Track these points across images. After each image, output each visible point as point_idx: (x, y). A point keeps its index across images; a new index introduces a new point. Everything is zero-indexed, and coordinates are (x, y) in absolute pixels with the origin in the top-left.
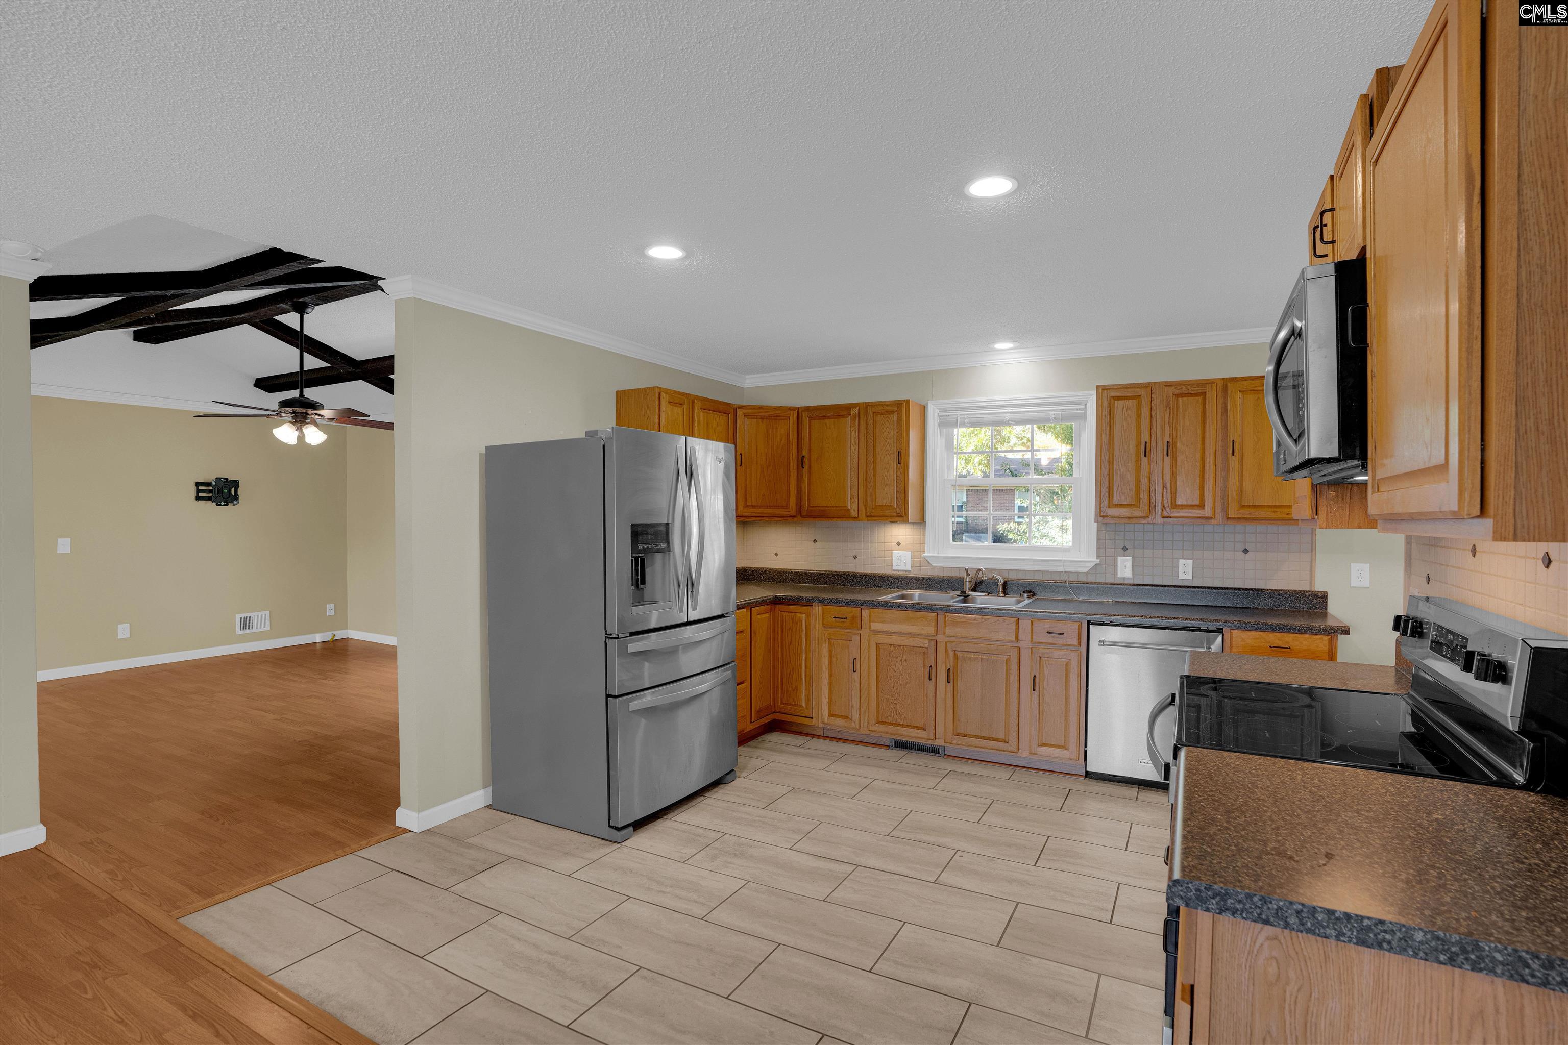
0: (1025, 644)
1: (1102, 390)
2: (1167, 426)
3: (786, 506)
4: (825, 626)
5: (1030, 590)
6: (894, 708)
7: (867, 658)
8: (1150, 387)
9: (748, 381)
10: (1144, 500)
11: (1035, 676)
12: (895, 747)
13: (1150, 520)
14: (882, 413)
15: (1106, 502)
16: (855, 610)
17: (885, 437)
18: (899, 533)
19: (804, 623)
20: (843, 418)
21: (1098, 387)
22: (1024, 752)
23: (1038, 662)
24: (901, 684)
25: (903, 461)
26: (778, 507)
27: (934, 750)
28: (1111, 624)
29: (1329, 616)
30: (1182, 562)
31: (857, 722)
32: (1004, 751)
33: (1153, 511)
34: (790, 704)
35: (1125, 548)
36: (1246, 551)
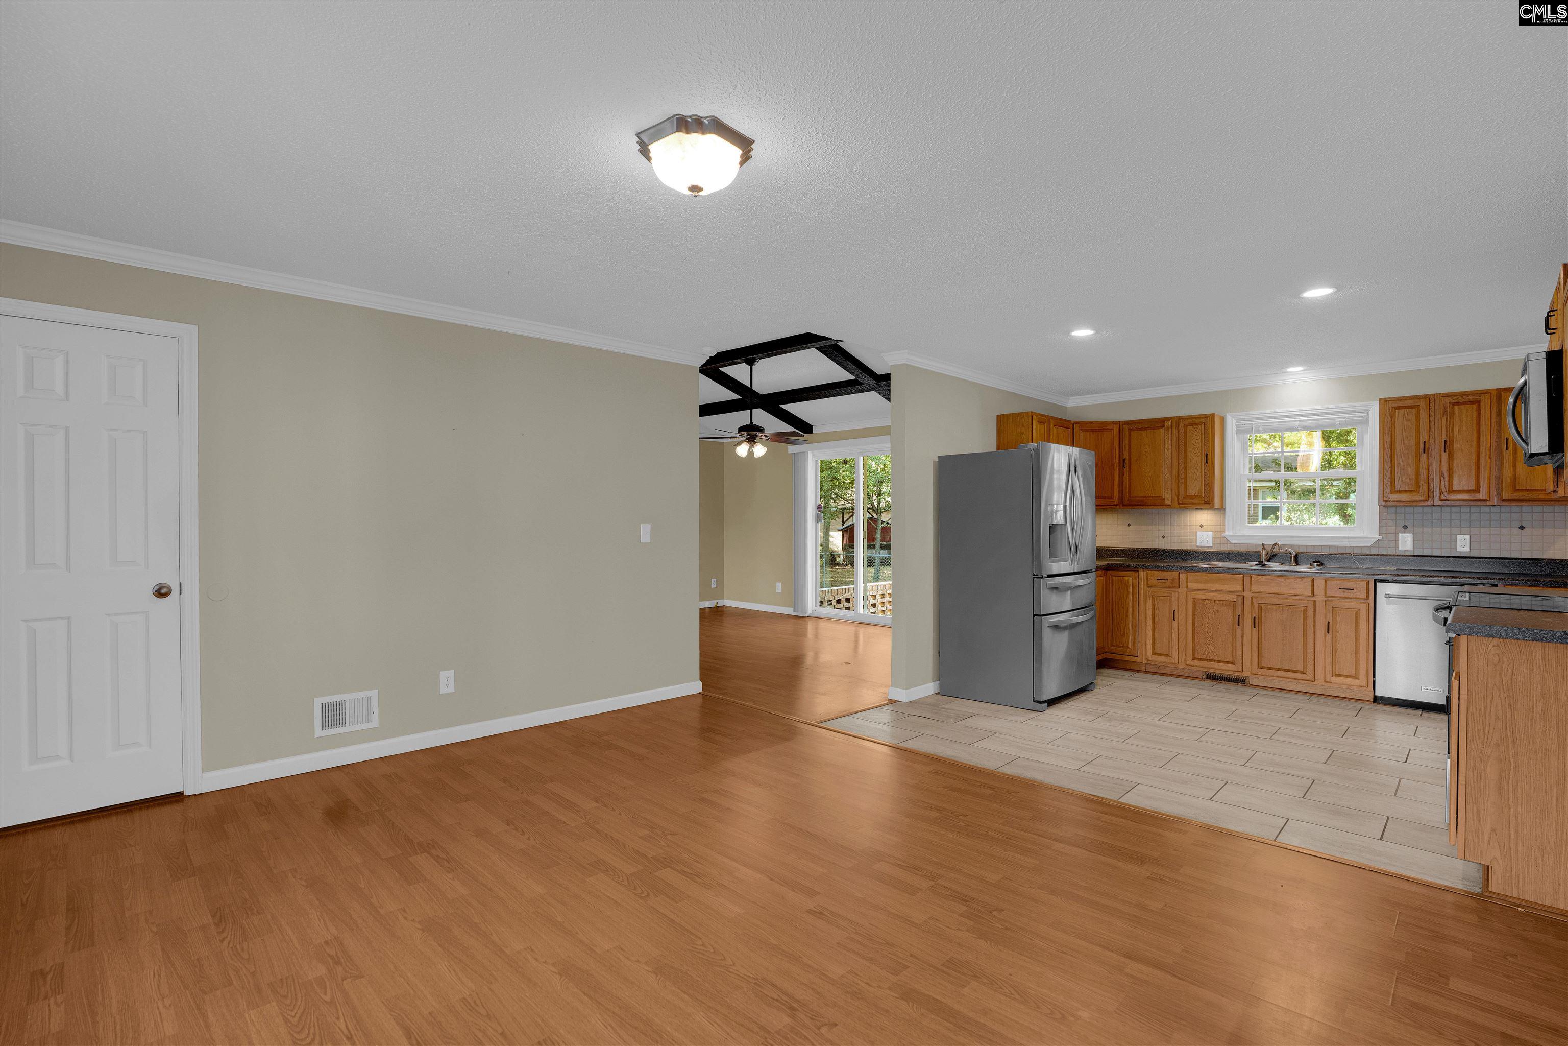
0: (1320, 597)
1: (1384, 402)
2: (1444, 429)
3: (1111, 497)
4: (1149, 586)
5: (1319, 560)
6: (1208, 647)
7: (1184, 609)
8: (1428, 399)
9: (1070, 401)
10: (1424, 488)
11: (1329, 623)
12: (1207, 678)
13: (1429, 503)
14: (1191, 425)
15: (1389, 489)
16: (1175, 574)
17: (1194, 443)
18: (1203, 517)
19: (1131, 584)
20: (1159, 429)
21: (1380, 400)
22: (1319, 680)
23: (1331, 611)
24: (1213, 629)
25: (1209, 461)
26: (1105, 498)
27: (1240, 681)
28: (1395, 581)
30: (1459, 537)
31: (1176, 660)
32: (1302, 680)
33: (1432, 496)
34: (1119, 646)
35: (1406, 527)
36: (1522, 528)
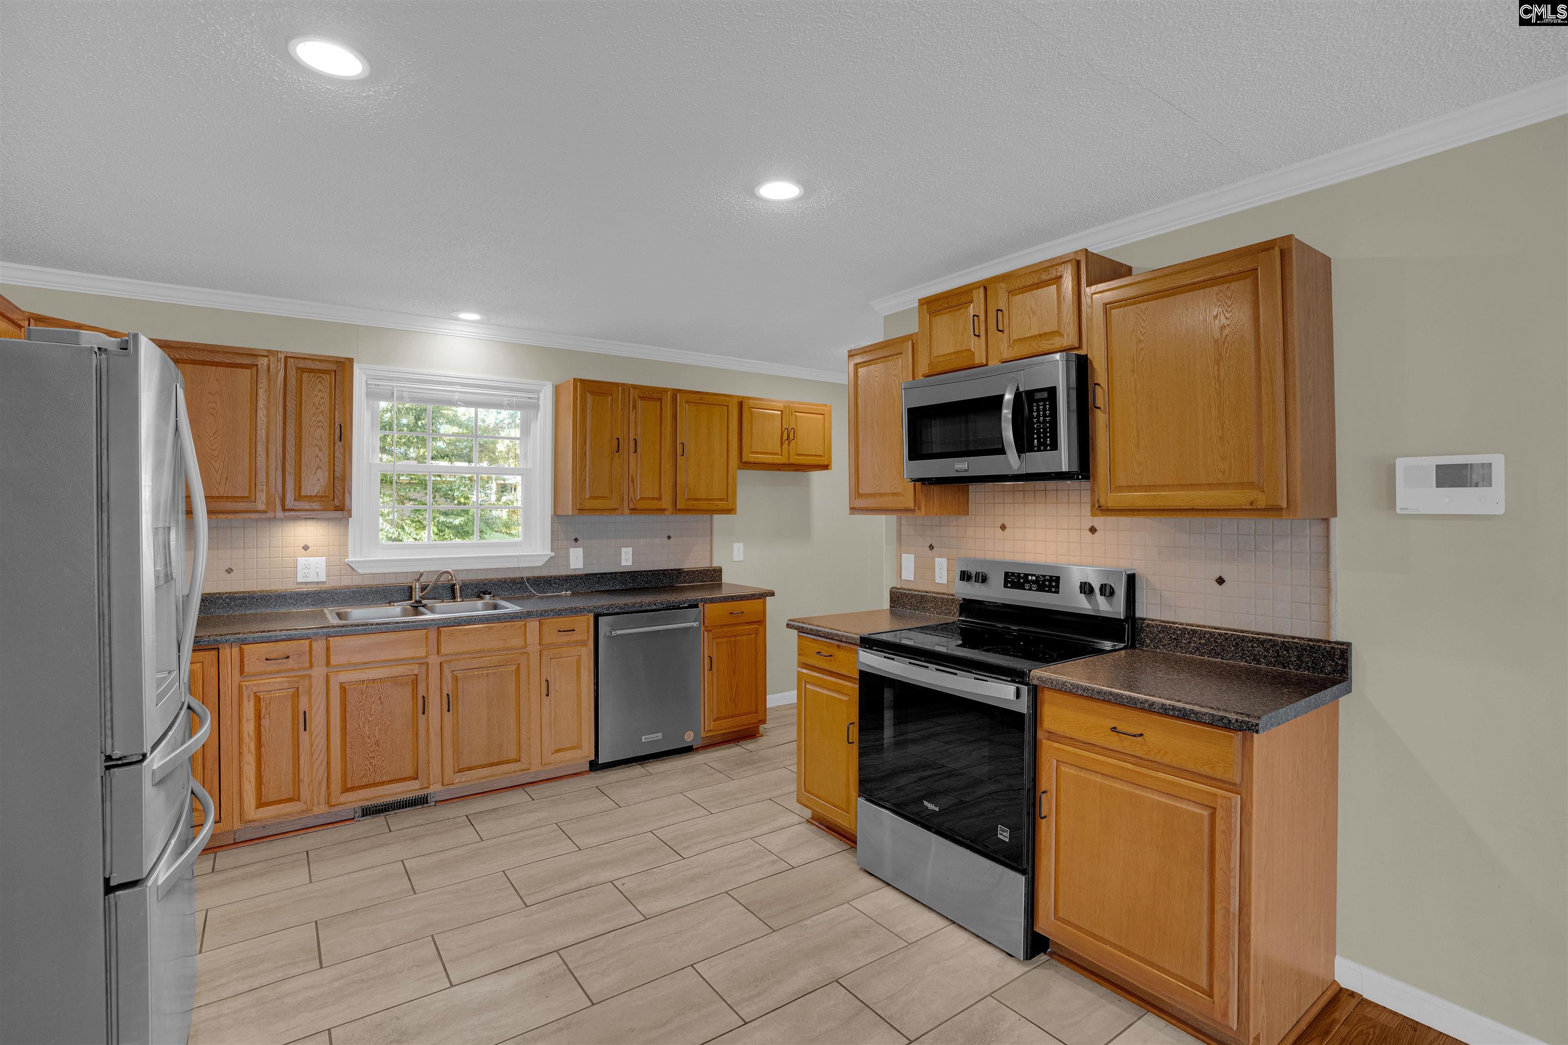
0: (533, 647)
1: (580, 384)
4: (244, 675)
5: (486, 590)
6: (371, 763)
8: (620, 388)
10: (616, 494)
11: (547, 681)
12: (362, 816)
13: (619, 512)
14: (311, 371)
15: (584, 494)
16: (303, 644)
17: (317, 403)
18: (309, 533)
20: (243, 368)
22: (536, 765)
23: (549, 664)
25: (344, 437)
27: (419, 801)
29: (723, 586)
30: (624, 550)
31: (308, 801)
33: (622, 504)
35: (576, 540)
36: (669, 537)
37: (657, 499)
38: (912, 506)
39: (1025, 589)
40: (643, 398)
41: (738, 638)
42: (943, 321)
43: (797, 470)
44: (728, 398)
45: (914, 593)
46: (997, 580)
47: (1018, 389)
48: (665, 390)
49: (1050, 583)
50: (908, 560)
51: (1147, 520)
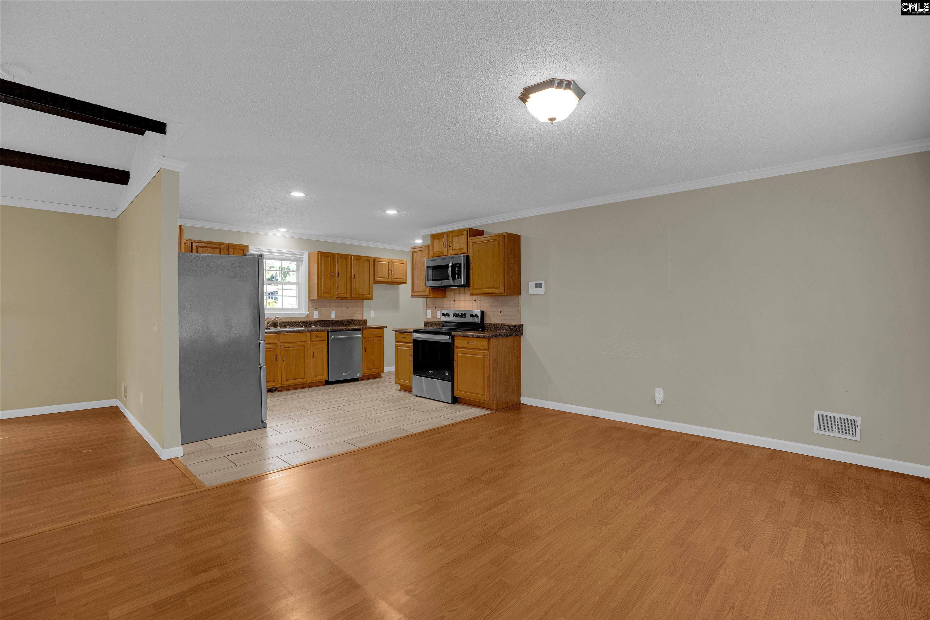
0: (309, 341)
10: (332, 291)
11: (313, 353)
15: (321, 292)
22: (309, 381)
23: (314, 347)
27: (274, 390)
29: (368, 325)
30: (332, 312)
32: (303, 382)
33: (334, 295)
35: (316, 308)
36: (348, 308)
37: (345, 294)
38: (428, 294)
39: (458, 317)
40: (340, 258)
41: (374, 342)
42: (436, 242)
43: (394, 284)
44: (369, 258)
45: (431, 322)
46: (452, 315)
47: (453, 263)
48: (347, 255)
49: (463, 315)
50: (429, 312)
51: (487, 298)
